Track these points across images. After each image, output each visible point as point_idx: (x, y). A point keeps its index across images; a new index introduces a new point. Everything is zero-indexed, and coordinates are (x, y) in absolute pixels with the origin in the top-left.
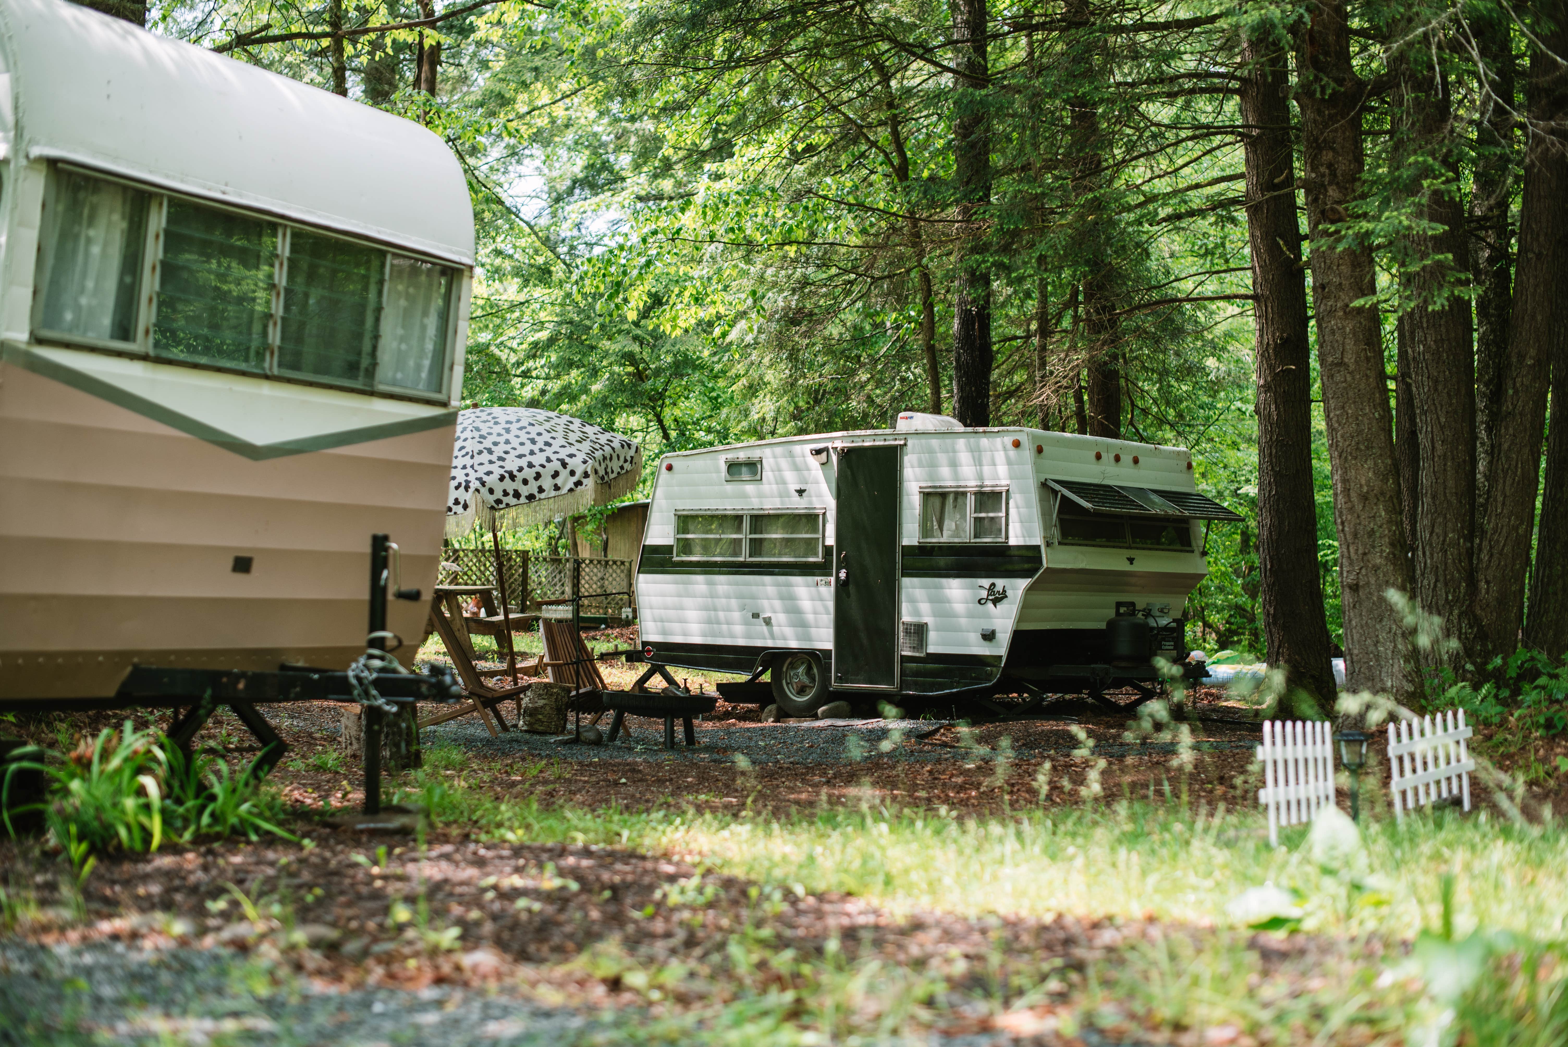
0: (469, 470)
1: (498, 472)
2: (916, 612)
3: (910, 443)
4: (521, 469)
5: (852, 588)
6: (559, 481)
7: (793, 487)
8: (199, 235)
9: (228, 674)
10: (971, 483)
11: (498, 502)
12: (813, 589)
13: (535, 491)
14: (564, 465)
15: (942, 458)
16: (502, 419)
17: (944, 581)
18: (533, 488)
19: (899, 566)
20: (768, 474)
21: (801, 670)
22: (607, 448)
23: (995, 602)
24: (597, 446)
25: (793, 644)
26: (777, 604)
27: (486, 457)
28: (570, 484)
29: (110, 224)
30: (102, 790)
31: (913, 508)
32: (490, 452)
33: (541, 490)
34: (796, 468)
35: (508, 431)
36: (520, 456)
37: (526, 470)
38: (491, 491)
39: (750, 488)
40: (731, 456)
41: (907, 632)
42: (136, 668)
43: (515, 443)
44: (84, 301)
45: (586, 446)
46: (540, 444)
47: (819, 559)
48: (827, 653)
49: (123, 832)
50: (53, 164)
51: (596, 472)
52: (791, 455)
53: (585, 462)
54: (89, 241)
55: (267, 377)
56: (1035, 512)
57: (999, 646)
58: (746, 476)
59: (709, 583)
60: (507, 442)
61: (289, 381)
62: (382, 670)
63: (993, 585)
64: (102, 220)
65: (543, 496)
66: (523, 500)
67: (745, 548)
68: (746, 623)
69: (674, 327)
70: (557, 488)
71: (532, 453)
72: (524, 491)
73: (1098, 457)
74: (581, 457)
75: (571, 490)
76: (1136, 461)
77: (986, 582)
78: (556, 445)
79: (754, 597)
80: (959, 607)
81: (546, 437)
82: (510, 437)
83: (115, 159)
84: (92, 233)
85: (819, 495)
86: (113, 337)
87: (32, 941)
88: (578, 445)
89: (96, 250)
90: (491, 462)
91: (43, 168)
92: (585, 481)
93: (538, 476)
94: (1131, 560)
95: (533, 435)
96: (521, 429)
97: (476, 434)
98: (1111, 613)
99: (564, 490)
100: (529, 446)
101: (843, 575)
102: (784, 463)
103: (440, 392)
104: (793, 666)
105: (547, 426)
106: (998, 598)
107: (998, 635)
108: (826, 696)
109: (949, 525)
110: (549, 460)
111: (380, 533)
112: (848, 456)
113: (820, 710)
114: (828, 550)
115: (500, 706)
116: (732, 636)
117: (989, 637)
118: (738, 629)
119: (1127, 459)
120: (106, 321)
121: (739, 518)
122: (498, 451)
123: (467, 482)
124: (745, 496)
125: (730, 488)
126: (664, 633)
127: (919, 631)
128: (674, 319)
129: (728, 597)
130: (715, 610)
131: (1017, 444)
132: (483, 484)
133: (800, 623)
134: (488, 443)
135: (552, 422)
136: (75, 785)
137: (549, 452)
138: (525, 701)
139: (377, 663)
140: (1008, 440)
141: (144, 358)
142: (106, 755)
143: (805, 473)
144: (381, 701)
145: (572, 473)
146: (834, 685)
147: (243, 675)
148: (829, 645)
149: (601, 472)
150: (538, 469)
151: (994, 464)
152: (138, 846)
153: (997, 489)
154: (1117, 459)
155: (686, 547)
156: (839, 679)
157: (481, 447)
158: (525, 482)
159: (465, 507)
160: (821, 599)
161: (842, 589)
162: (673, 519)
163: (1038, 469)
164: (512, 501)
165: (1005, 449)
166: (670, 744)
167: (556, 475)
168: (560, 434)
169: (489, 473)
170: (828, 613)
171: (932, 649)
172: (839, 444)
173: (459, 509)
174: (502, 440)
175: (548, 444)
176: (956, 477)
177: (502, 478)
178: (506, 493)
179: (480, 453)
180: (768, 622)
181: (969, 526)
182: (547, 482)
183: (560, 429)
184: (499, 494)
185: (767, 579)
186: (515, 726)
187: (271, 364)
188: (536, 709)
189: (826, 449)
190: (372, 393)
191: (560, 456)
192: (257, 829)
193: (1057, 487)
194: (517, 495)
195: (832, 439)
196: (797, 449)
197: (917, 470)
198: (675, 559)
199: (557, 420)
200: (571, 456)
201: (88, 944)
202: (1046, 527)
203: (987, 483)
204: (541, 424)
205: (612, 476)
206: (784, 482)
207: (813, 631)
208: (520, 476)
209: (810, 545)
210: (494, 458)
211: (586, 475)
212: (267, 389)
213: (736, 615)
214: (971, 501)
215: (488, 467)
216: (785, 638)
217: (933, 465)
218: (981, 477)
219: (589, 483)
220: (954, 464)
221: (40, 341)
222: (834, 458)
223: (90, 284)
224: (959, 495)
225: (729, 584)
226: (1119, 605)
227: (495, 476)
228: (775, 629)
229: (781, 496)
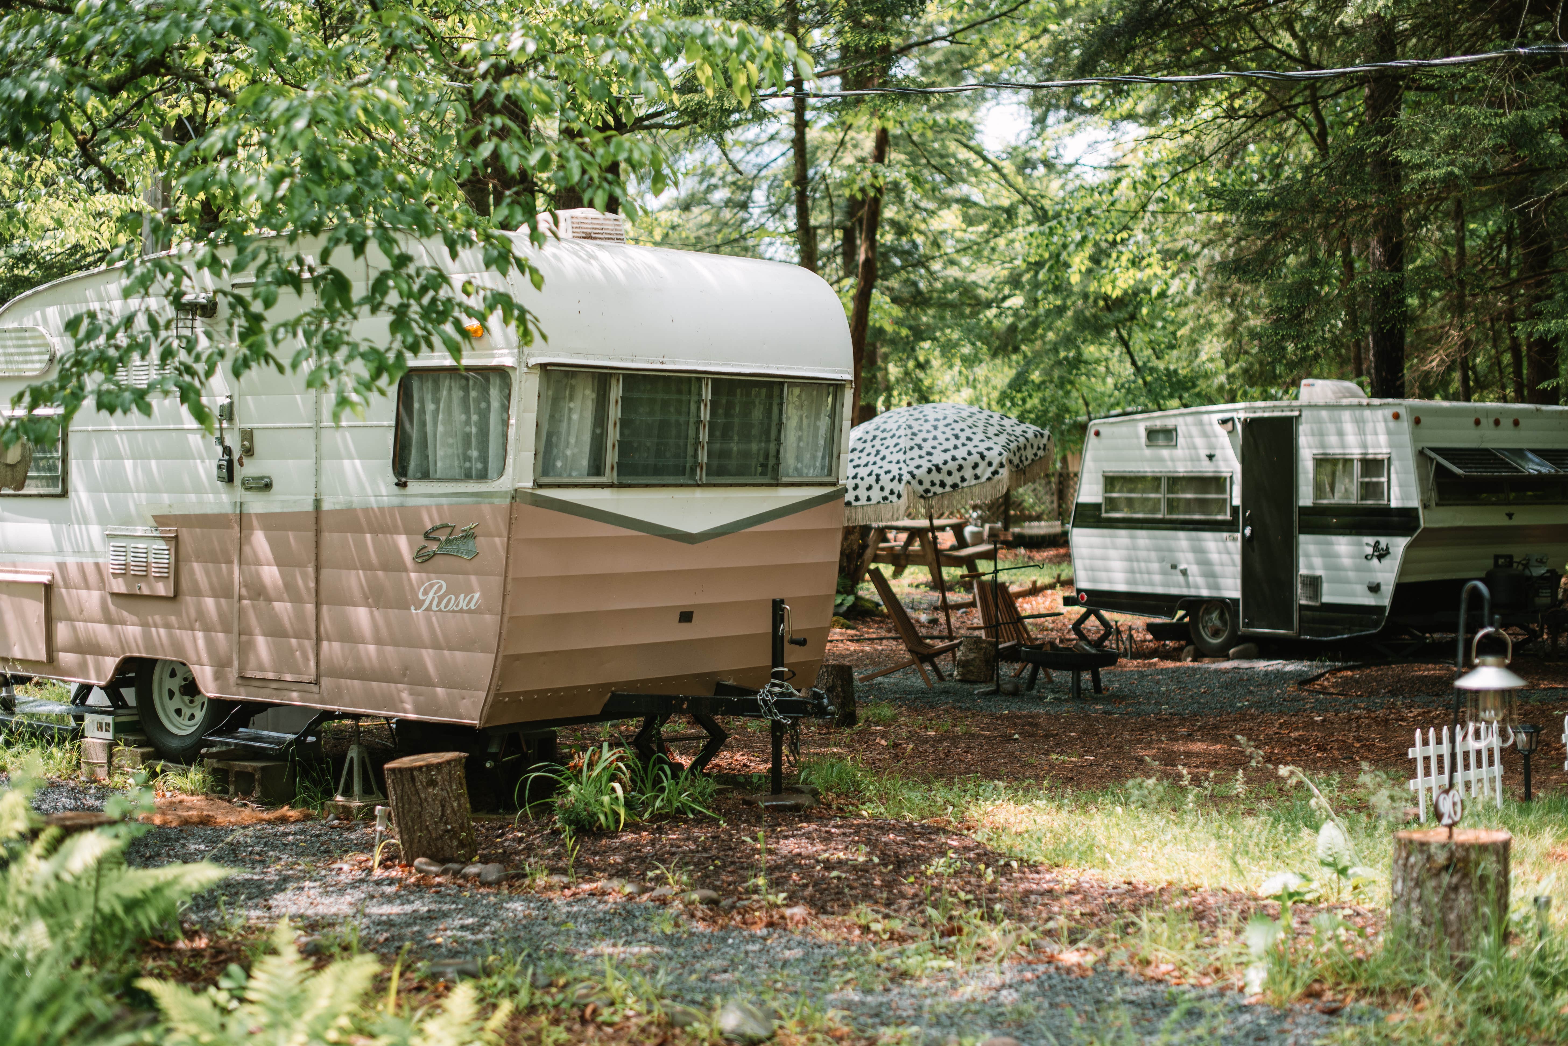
0: (902, 465)
1: (926, 465)
2: (1310, 566)
3: (1304, 414)
4: (945, 463)
5: (1255, 544)
6: (978, 471)
7: (1203, 453)
8: (645, 396)
9: (676, 698)
10: (1355, 452)
11: (927, 491)
12: (1221, 544)
13: (958, 481)
14: (983, 457)
15: (1331, 427)
16: (931, 417)
17: (1334, 538)
18: (956, 478)
19: (1296, 524)
20: (1181, 440)
21: (1215, 615)
22: (1022, 439)
23: (1380, 557)
24: (1013, 438)
25: (1205, 593)
26: (1190, 556)
27: (916, 452)
28: (988, 474)
29: (584, 398)
30: (589, 791)
31: (1306, 473)
32: (920, 447)
33: (963, 479)
34: (1205, 435)
35: (936, 428)
36: (945, 451)
37: (950, 463)
38: (921, 482)
39: (1165, 453)
40: (1149, 424)
41: (1304, 584)
42: (614, 694)
43: (941, 438)
44: (568, 452)
45: (1003, 439)
46: (963, 439)
47: (1228, 517)
48: (1235, 601)
49: (602, 818)
50: (543, 367)
51: (1011, 462)
52: (1201, 424)
53: (1000, 454)
54: (570, 410)
55: (699, 486)
56: (1412, 478)
57: (1382, 598)
58: (1161, 442)
59: (1132, 537)
60: (935, 438)
61: (715, 485)
62: (782, 694)
63: (1378, 543)
64: (579, 396)
65: (965, 484)
66: (948, 489)
67: (1163, 506)
68: (1163, 573)
69: (1114, 287)
70: (977, 477)
71: (956, 447)
72: (949, 481)
73: (1477, 422)
74: (997, 449)
75: (989, 479)
76: (1516, 423)
77: (1371, 540)
78: (976, 439)
79: (1170, 550)
80: (1347, 562)
81: (968, 433)
82: (938, 433)
83: (586, 355)
84: (572, 405)
85: (1226, 460)
86: (589, 475)
87: (544, 897)
88: (995, 439)
89: (575, 417)
90: (920, 457)
91: (538, 371)
92: (1001, 471)
93: (960, 468)
94: (1510, 516)
95: (957, 431)
96: (947, 425)
97: (909, 432)
98: (1490, 563)
99: (984, 479)
100: (953, 441)
101: (1248, 531)
102: (1194, 431)
103: (830, 475)
104: (1208, 612)
105: (970, 422)
106: (1382, 554)
107: (1383, 588)
108: (1235, 639)
109: (1340, 488)
110: (970, 453)
111: (778, 597)
112: (1251, 426)
113: (1231, 651)
114: (1235, 510)
115: (936, 660)
116: (1152, 584)
117: (1375, 589)
118: (1157, 578)
119: (1506, 422)
120: (585, 462)
121: (1157, 479)
122: (927, 446)
123: (900, 475)
124: (1161, 460)
125: (1148, 452)
126: (1093, 580)
127: (1314, 584)
128: (1113, 282)
129: (1148, 550)
130: (1138, 561)
131: (1396, 416)
132: (913, 476)
133: (1210, 575)
134: (918, 440)
135: (975, 418)
136: (571, 788)
137: (970, 446)
138: (959, 654)
139: (777, 689)
140: (1389, 412)
141: (611, 486)
142: (591, 765)
143: (1213, 440)
144: (780, 717)
145: (990, 464)
146: (1242, 629)
147: (686, 698)
148: (1237, 594)
149: (1016, 461)
150: (960, 461)
151: (1376, 434)
152: (612, 828)
153: (1380, 457)
154: (1497, 423)
155: (1111, 504)
156: (1246, 625)
157: (912, 443)
158: (950, 473)
159: (899, 496)
160: (1229, 553)
161: (1247, 543)
162: (1101, 480)
163: (1415, 439)
164: (939, 490)
165: (1385, 421)
166: (1077, 692)
167: (976, 466)
168: (979, 430)
169: (918, 467)
170: (1234, 565)
171: (1326, 599)
172: (1242, 415)
173: (894, 498)
174: (930, 436)
175: (969, 439)
176: (1343, 446)
177: (929, 471)
178: (933, 484)
179: (912, 448)
180: (1184, 573)
181: (1354, 488)
182: (968, 473)
183: (981, 424)
184: (927, 485)
185: (1181, 534)
186: (951, 675)
187: (701, 476)
188: (967, 661)
189: (1232, 419)
190: (777, 485)
191: (979, 450)
192: (693, 811)
193: (1433, 455)
194: (943, 484)
195: (1236, 410)
196: (1205, 418)
197: (1310, 438)
198: (1104, 515)
199: (979, 416)
200: (989, 449)
201: (576, 899)
202: (1423, 491)
203: (1370, 451)
204: (964, 420)
205: (1026, 463)
206: (1195, 448)
207: (1222, 581)
208: (945, 469)
209: (1221, 504)
210: (923, 453)
211: (1002, 465)
212: (699, 494)
213: (1155, 566)
214: (1357, 467)
215: (918, 462)
216: (1197, 587)
217: (1322, 434)
218: (1364, 446)
219: (1004, 472)
220: (1341, 434)
221: (541, 486)
222: (1239, 427)
223: (572, 441)
224: (1347, 462)
225: (1150, 538)
226: (1497, 557)
227: (924, 470)
228: (1191, 579)
229: (1192, 460)
